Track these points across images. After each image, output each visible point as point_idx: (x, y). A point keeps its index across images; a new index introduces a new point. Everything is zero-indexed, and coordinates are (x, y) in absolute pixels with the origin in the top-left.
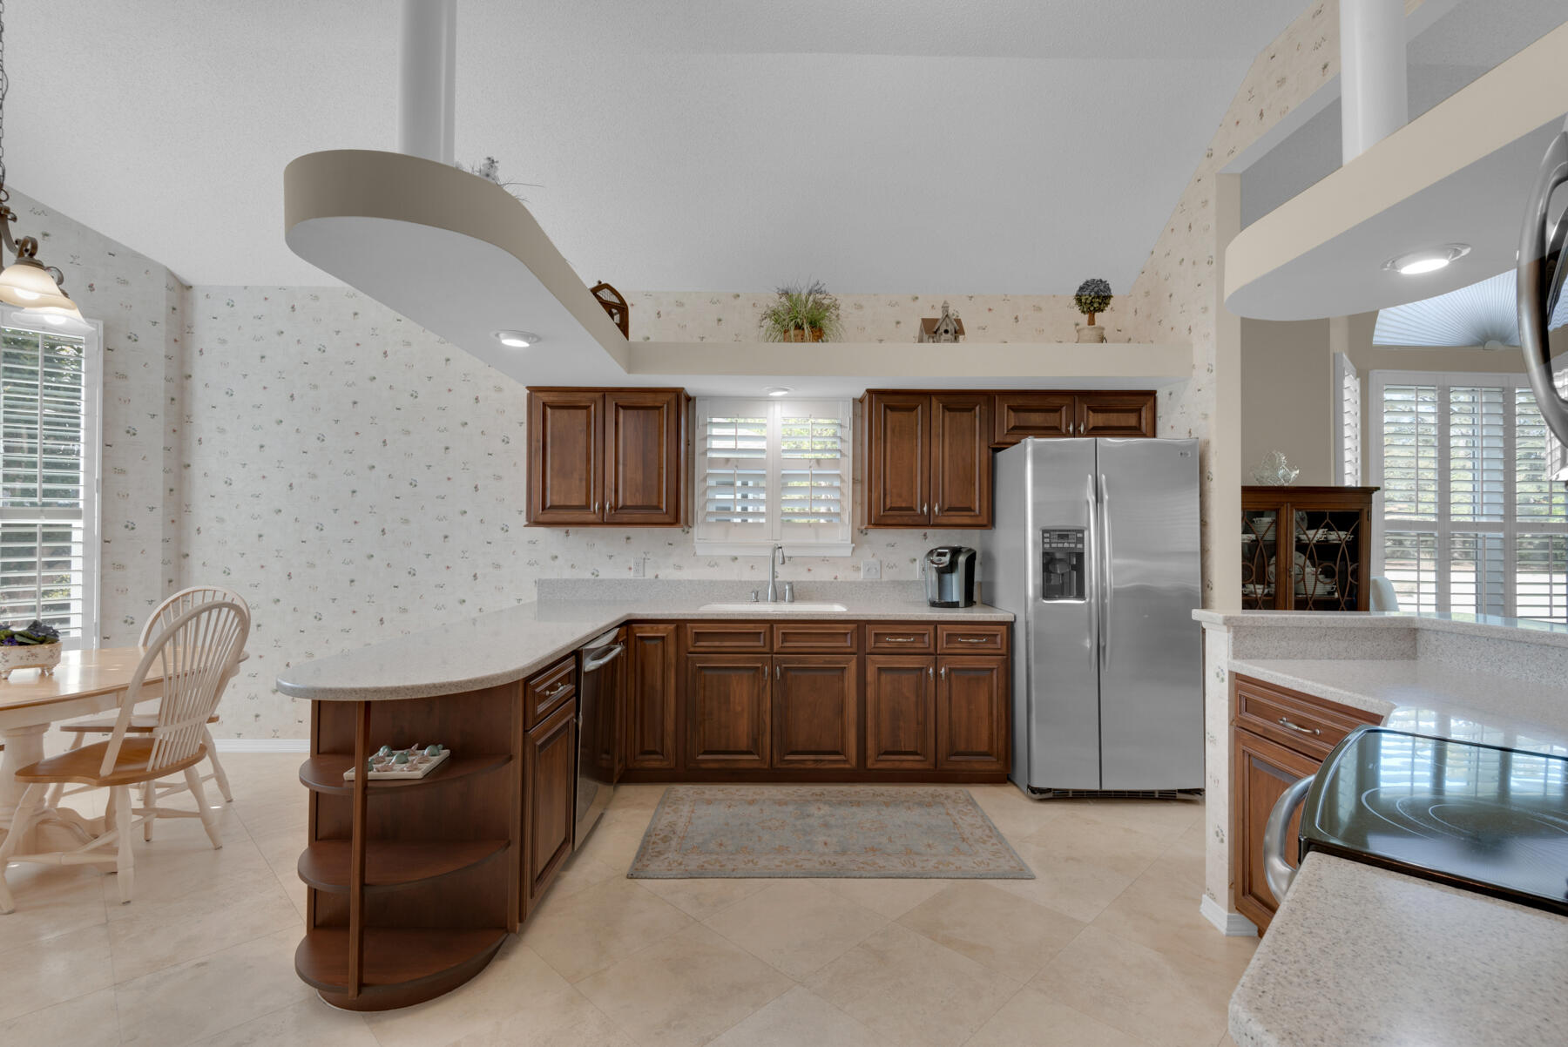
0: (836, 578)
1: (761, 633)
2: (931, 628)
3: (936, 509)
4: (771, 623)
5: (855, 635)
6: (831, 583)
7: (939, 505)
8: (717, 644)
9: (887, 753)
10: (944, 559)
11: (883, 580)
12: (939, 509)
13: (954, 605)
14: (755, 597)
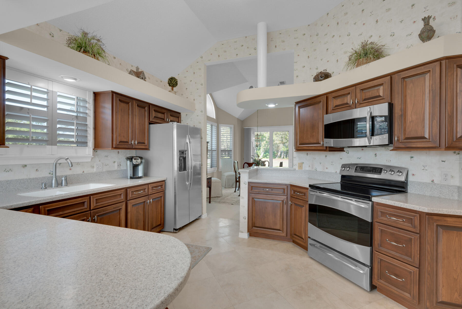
0: (83, 172)
1: (85, 202)
4: (90, 196)
5: (124, 194)
7: (137, 141)
11: (104, 171)
14: (44, 186)
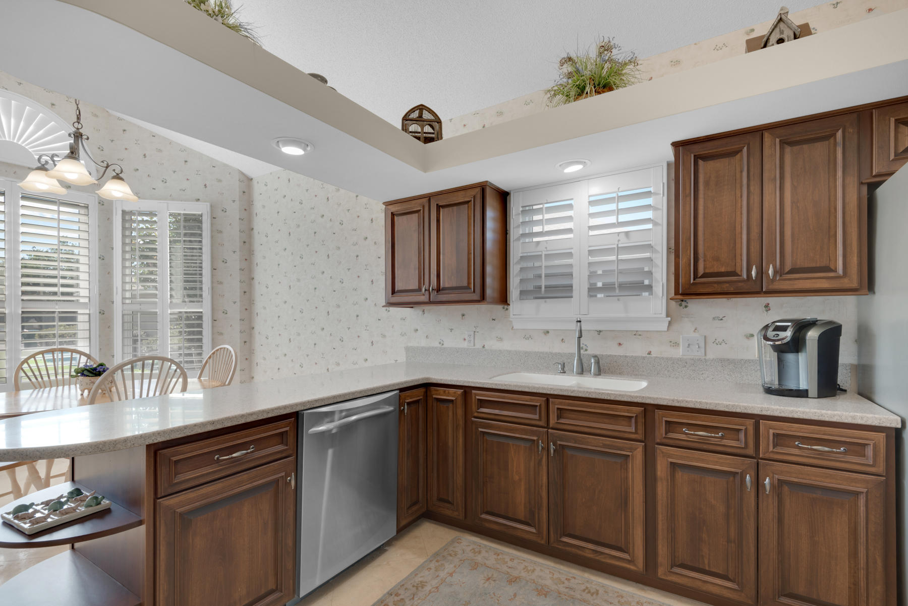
0: (649, 353)
1: (537, 406)
2: (750, 423)
3: (771, 272)
4: (548, 397)
5: (641, 420)
6: (644, 358)
7: (774, 267)
8: (497, 412)
9: (683, 566)
10: (782, 334)
11: (707, 357)
12: (775, 272)
13: (802, 394)
14: (561, 368)
